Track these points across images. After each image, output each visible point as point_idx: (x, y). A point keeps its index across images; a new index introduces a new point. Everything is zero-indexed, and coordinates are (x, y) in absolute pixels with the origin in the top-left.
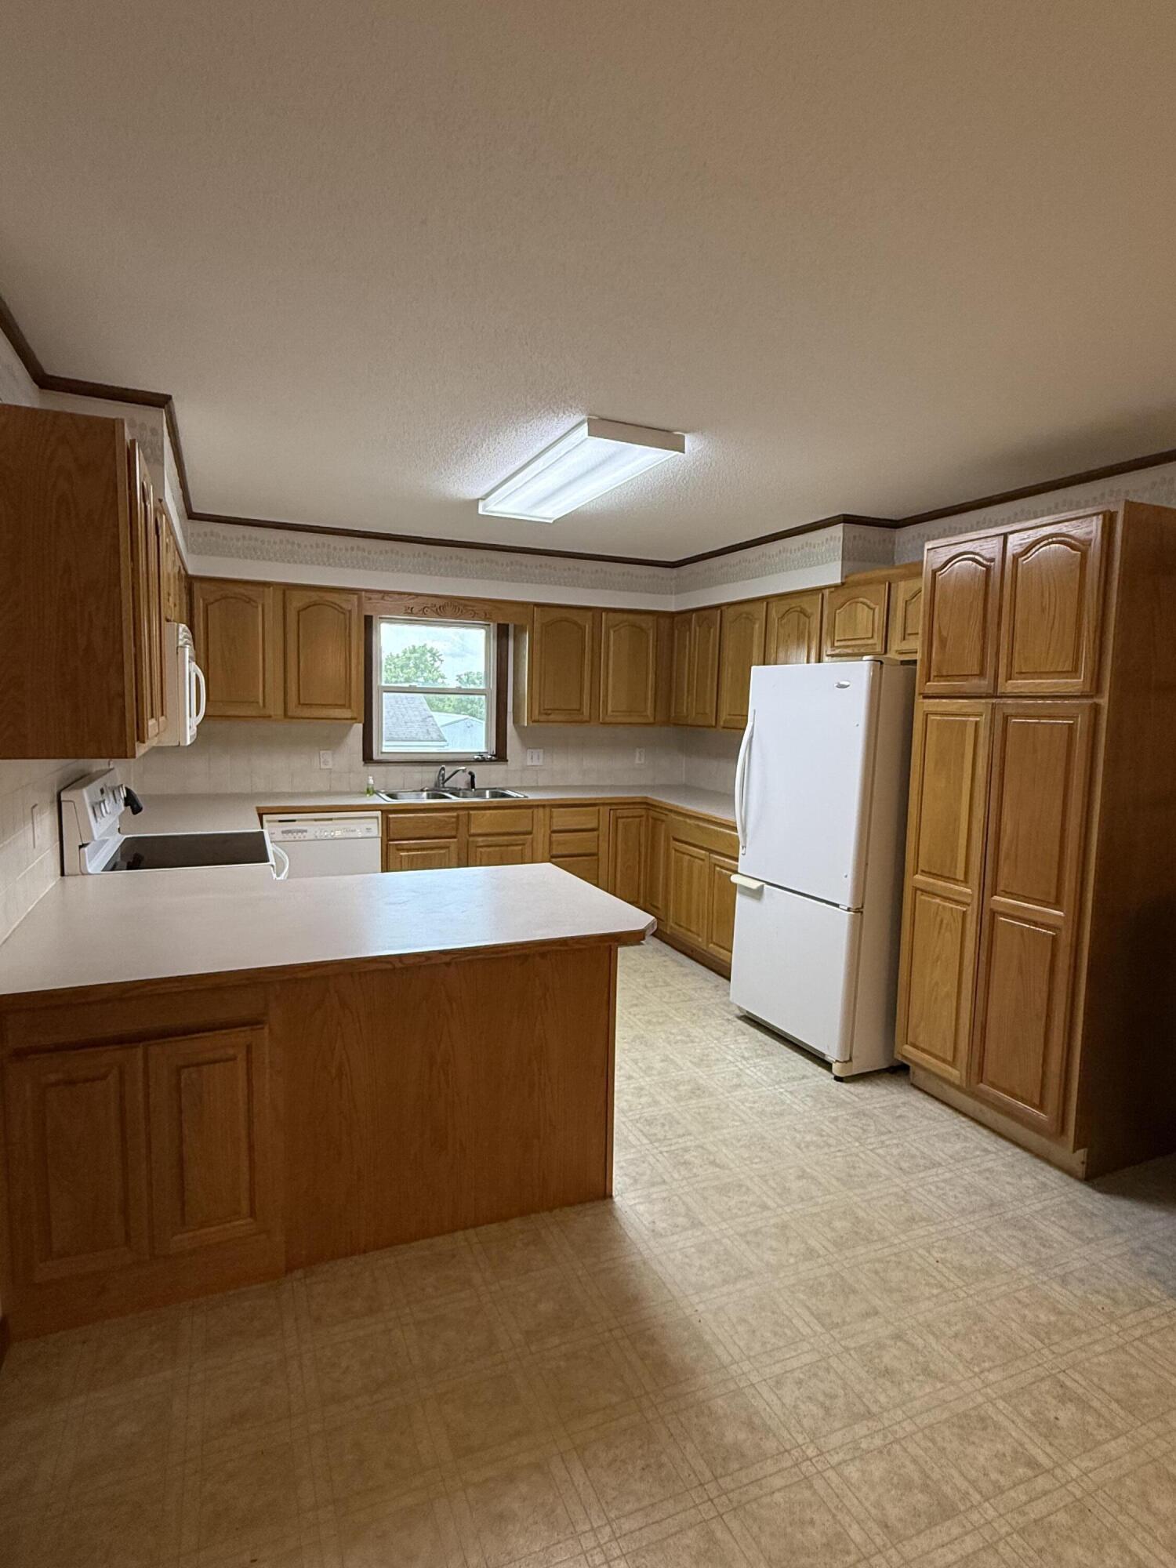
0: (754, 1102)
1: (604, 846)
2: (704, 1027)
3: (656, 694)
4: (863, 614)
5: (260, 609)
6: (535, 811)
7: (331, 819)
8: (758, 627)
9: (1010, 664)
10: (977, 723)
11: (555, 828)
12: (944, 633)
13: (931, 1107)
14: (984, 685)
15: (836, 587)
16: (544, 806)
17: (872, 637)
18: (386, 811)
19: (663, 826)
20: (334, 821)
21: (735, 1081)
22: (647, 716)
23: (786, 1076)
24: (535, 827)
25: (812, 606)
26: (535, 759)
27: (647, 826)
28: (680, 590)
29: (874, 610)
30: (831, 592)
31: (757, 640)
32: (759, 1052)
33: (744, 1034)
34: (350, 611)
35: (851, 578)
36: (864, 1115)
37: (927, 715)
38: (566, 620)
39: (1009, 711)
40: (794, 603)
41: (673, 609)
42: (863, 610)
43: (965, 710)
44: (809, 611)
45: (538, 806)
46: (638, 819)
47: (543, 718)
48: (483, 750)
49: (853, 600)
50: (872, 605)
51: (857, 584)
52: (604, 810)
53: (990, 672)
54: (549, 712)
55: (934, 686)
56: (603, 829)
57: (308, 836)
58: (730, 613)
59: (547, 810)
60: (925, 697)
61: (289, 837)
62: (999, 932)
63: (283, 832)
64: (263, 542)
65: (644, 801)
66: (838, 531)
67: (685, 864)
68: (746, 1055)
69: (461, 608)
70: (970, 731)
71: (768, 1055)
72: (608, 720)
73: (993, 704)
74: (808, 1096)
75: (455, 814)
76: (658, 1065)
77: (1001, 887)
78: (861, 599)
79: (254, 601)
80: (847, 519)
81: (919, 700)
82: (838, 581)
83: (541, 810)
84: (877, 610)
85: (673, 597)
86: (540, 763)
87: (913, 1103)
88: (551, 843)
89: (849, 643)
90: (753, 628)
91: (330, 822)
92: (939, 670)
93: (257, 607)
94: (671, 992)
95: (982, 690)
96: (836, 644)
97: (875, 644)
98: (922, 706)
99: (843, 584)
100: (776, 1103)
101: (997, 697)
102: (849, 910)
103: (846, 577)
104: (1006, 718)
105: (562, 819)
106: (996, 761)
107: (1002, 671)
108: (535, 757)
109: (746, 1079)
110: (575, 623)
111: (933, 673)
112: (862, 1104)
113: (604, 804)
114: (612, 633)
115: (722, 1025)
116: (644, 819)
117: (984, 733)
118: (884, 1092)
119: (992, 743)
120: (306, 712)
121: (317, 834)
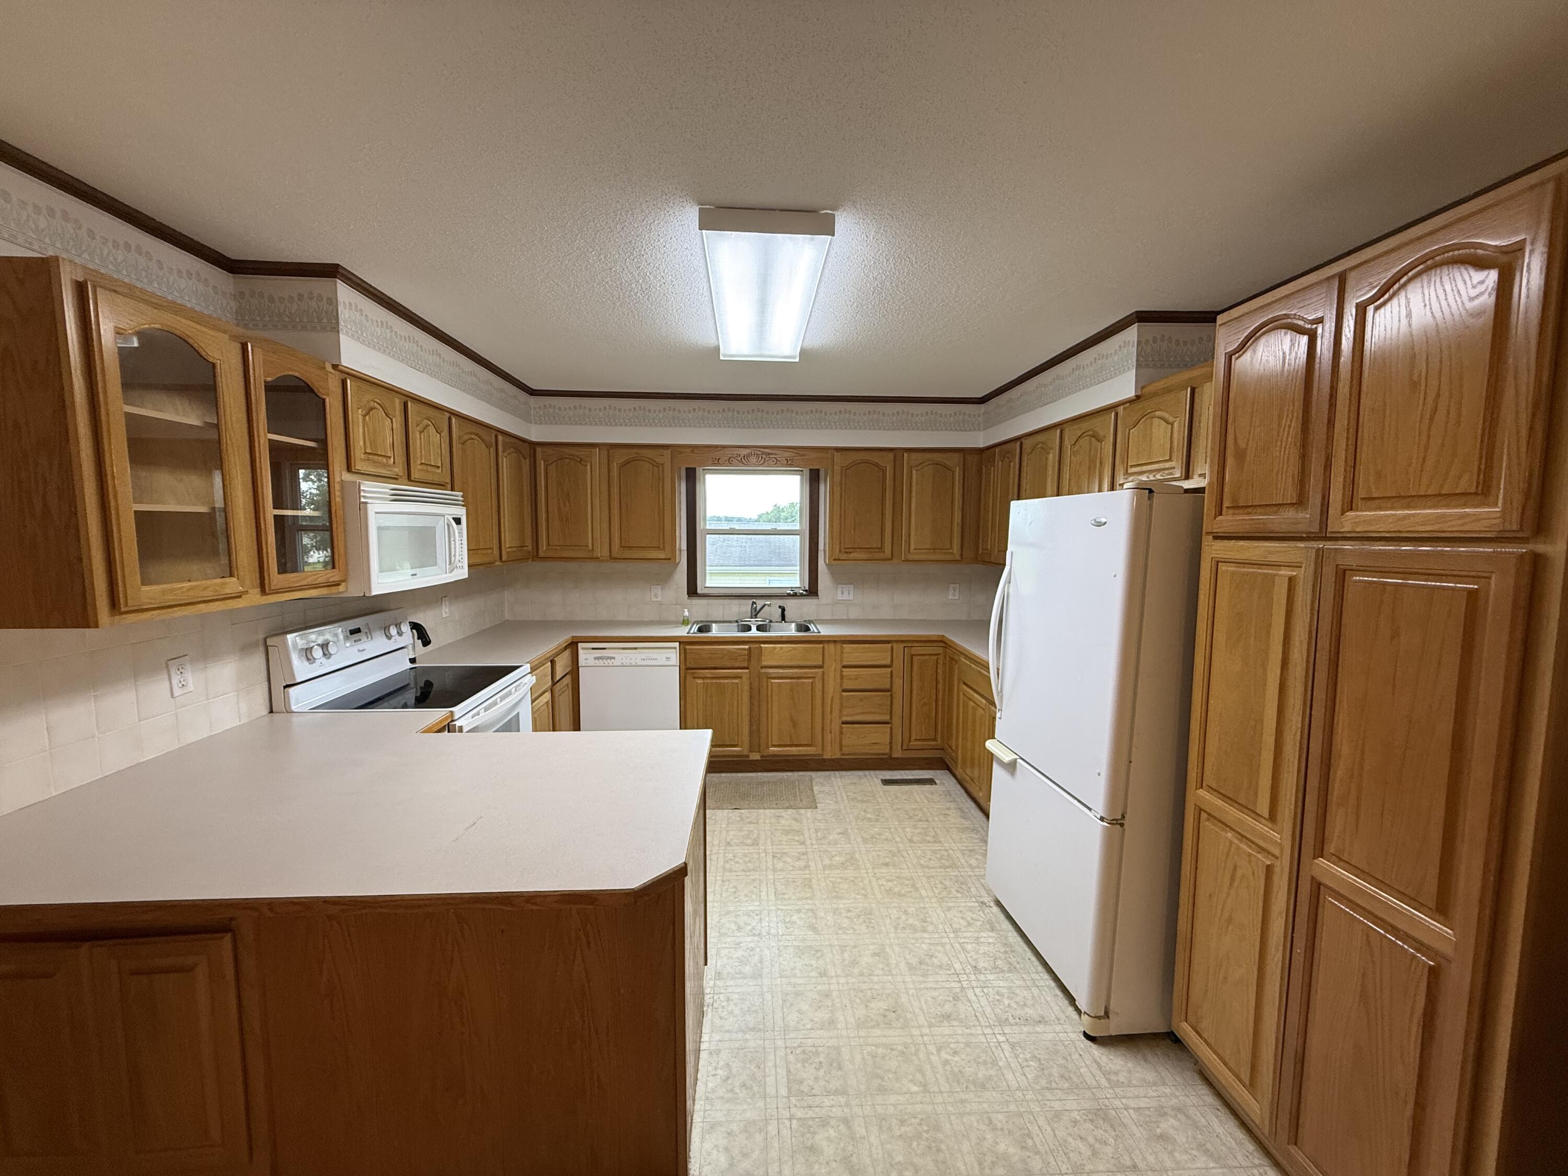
0: (955, 1053)
1: (898, 682)
2: (949, 909)
3: (963, 530)
4: (1159, 430)
5: (589, 467)
6: (826, 646)
7: (636, 648)
8: (1052, 457)
9: (1351, 483)
10: (1291, 579)
11: (845, 663)
12: (1242, 444)
13: (1219, 1129)
14: (1305, 518)
15: (1131, 401)
16: (835, 642)
17: (1170, 460)
18: (684, 643)
19: (957, 666)
20: (638, 650)
21: (948, 1008)
22: (952, 553)
23: (1019, 1012)
24: (826, 660)
25: (1106, 426)
26: (846, 594)
27: (944, 664)
28: (988, 424)
29: (1172, 424)
30: (1124, 409)
31: (1051, 472)
32: (999, 962)
33: (992, 929)
34: (663, 465)
35: (1146, 390)
36: (1106, 1119)
37: (1218, 562)
38: (867, 462)
39: (1352, 562)
40: (1086, 425)
41: (981, 445)
42: (1159, 426)
43: (1271, 558)
44: (1101, 433)
45: (829, 642)
46: (935, 657)
47: (844, 556)
48: (798, 585)
49: (1147, 415)
50: (1171, 419)
51: (1155, 394)
52: (899, 648)
53: (1315, 499)
54: (850, 550)
55: (1228, 521)
56: (898, 663)
57: (616, 662)
58: (1028, 443)
59: (839, 646)
60: (1216, 538)
61: (601, 662)
62: (1326, 916)
63: (595, 658)
64: (590, 410)
65: (941, 639)
66: (1131, 334)
67: (970, 710)
68: (981, 965)
69: (764, 456)
70: (1281, 592)
71: (1010, 971)
72: (910, 557)
73: (1318, 550)
74: (1034, 1057)
75: (747, 647)
76: (866, 959)
77: (1331, 848)
78: (1158, 413)
79: (585, 461)
80: (1142, 317)
81: (1207, 541)
82: (1131, 393)
83: (832, 646)
84: (1176, 424)
85: (982, 433)
86: (851, 597)
87: (1192, 1111)
88: (842, 677)
89: (1145, 468)
90: (1047, 459)
91: (635, 651)
92: (1234, 499)
93: (586, 466)
94: (934, 852)
95: (1301, 527)
96: (1129, 471)
97: (1174, 468)
98: (1212, 550)
99: (1138, 397)
100: (985, 1063)
101: (1326, 539)
102: (1102, 819)
103: (1142, 388)
104: (1342, 575)
105: (854, 654)
106: (1324, 643)
107: (1336, 497)
108: (846, 593)
109: (962, 1007)
110: (876, 465)
111: (1226, 504)
112: (1110, 1093)
113: (897, 641)
114: (914, 472)
115: (971, 909)
116: (941, 657)
117: (1303, 596)
118: (1150, 1076)
119: (1316, 613)
120: (628, 554)
121: (623, 661)
